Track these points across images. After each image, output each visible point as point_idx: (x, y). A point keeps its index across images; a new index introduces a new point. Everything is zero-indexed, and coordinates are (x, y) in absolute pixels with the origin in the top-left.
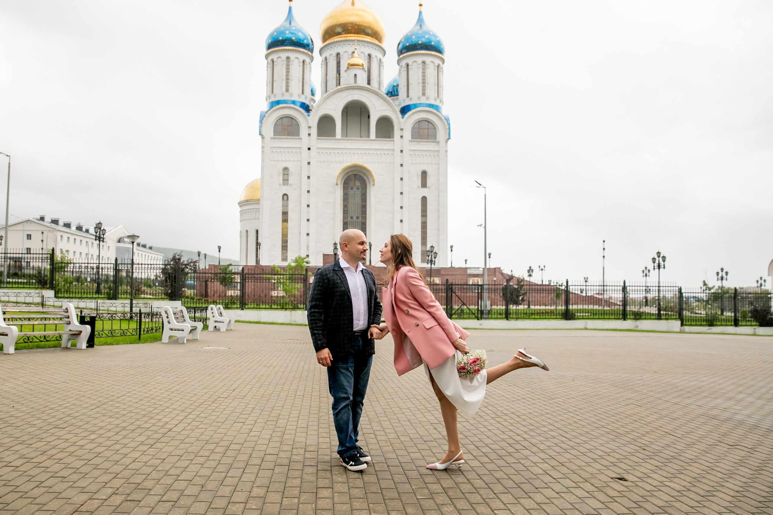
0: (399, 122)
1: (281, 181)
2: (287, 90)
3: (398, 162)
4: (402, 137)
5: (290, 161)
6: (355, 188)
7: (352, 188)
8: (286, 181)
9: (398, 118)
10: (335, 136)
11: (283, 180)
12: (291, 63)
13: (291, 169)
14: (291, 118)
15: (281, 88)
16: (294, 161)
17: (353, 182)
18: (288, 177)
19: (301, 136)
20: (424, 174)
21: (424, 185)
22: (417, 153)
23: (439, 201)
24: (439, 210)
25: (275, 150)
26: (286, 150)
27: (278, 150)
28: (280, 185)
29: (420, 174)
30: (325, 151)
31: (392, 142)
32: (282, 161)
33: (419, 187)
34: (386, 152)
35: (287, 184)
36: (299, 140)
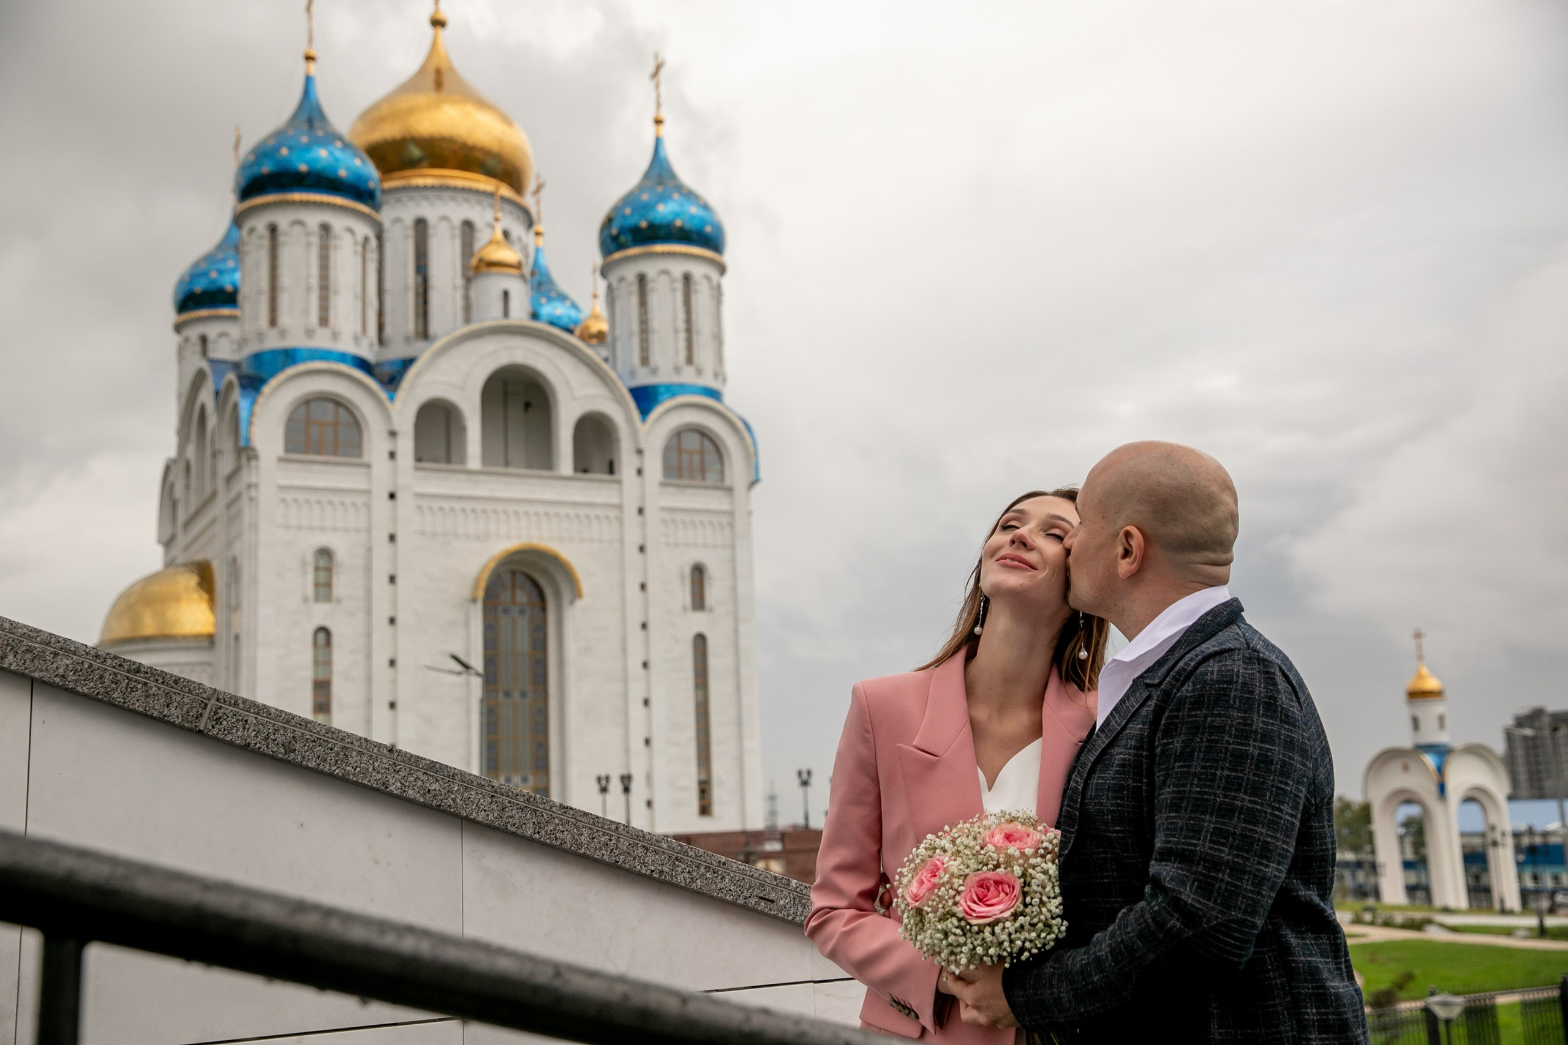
0: (634, 435)
1: (310, 590)
2: (324, 321)
3: (633, 538)
4: (640, 472)
5: (335, 529)
6: (515, 611)
7: (506, 611)
8: (324, 589)
9: (630, 421)
10: (463, 459)
11: (317, 585)
12: (332, 243)
13: (341, 554)
14: (338, 402)
15: (306, 312)
16: (346, 530)
17: (509, 593)
18: (330, 578)
19: (366, 459)
20: (698, 572)
21: (699, 602)
22: (679, 517)
23: (736, 647)
24: (737, 671)
25: (289, 496)
26: (325, 498)
27: (301, 496)
28: (305, 599)
29: (687, 571)
30: (436, 504)
31: (615, 486)
32: (311, 528)
33: (685, 609)
34: (601, 512)
35: (328, 598)
36: (363, 470)
